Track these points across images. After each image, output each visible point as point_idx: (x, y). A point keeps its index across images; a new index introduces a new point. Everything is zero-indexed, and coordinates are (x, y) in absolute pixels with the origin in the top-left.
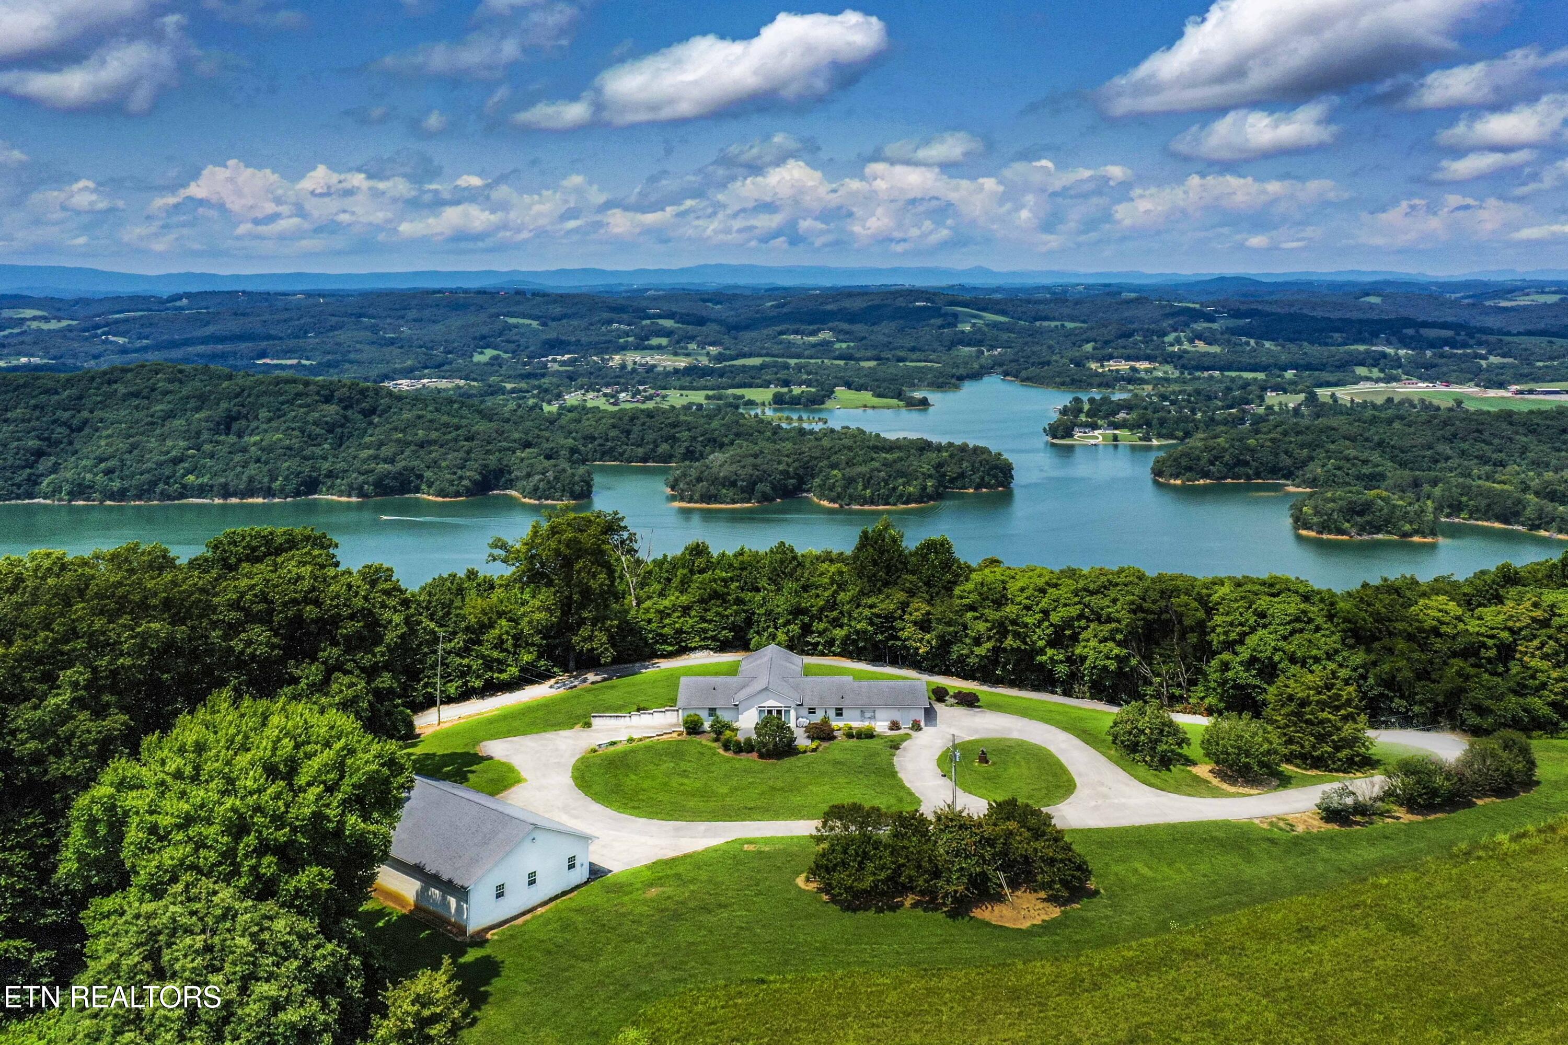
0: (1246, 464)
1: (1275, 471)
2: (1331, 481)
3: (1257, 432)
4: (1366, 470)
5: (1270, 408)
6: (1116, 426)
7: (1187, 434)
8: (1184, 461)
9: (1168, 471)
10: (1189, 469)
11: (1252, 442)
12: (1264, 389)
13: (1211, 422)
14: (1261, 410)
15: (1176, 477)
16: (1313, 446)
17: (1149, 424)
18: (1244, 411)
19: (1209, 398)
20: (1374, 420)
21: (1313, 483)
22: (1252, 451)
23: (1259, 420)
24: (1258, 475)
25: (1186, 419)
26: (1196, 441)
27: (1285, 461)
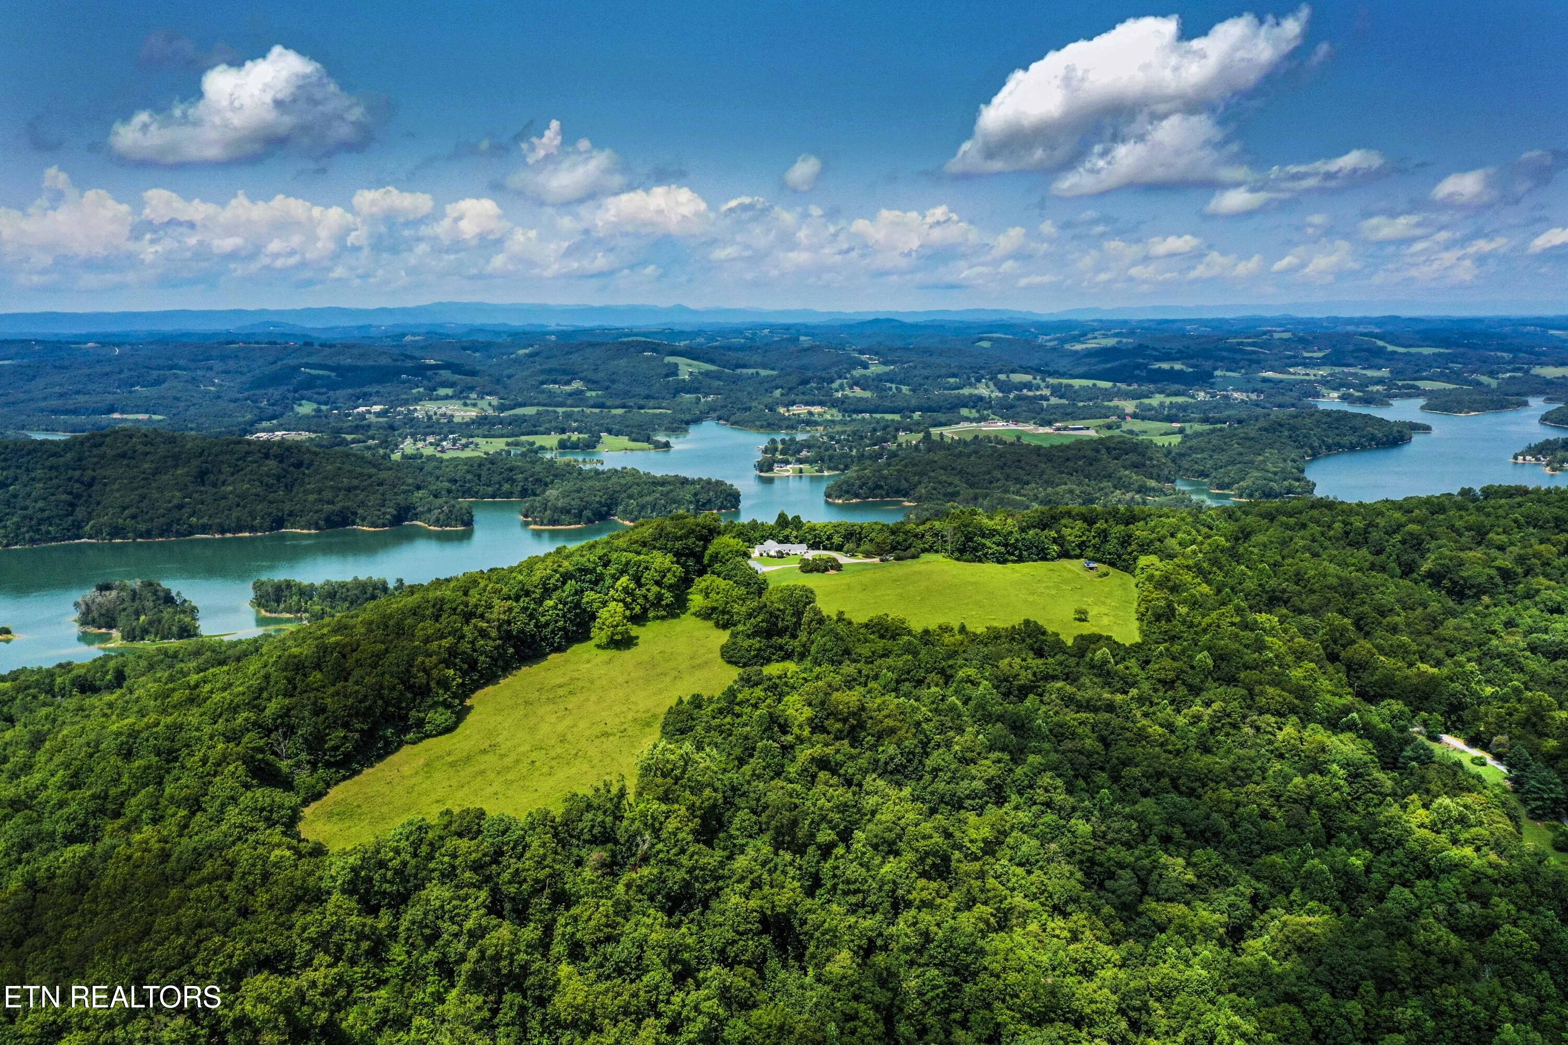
0: (881, 487)
1: (899, 492)
2: (929, 498)
3: (889, 465)
4: (950, 490)
5: (900, 445)
6: (800, 461)
7: (847, 467)
8: (844, 487)
9: (834, 494)
10: (847, 492)
11: (885, 472)
12: (897, 430)
13: (861, 457)
14: (894, 447)
15: (839, 497)
16: (922, 474)
17: (822, 460)
18: (883, 448)
19: (861, 438)
20: (960, 454)
21: (919, 499)
22: (885, 478)
23: (893, 455)
24: (888, 495)
25: (844, 456)
26: (851, 473)
27: (904, 485)
